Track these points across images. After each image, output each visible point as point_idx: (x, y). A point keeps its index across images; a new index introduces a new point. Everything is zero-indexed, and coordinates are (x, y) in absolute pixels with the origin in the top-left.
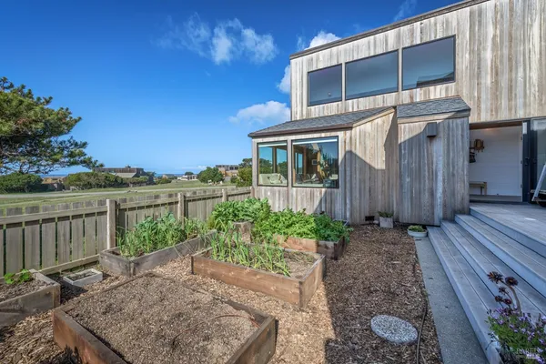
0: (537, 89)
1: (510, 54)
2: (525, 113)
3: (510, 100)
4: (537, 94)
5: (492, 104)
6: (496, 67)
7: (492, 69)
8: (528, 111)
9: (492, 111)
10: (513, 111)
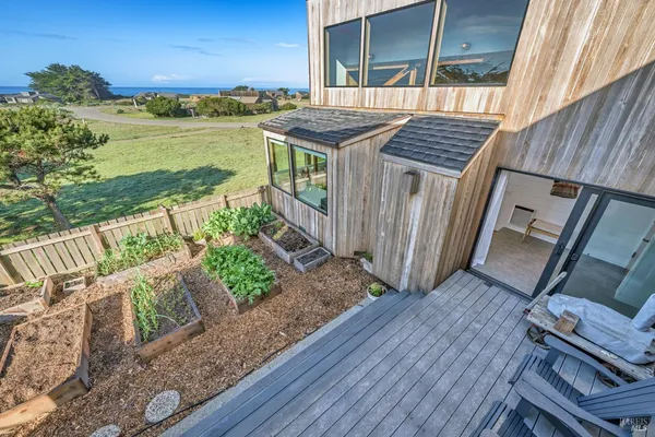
0: (642, 133)
1: (628, 38)
2: (597, 176)
3: (582, 144)
4: (637, 144)
5: (548, 144)
6: (587, 68)
7: (577, 70)
8: (603, 174)
9: (544, 156)
10: (578, 167)
